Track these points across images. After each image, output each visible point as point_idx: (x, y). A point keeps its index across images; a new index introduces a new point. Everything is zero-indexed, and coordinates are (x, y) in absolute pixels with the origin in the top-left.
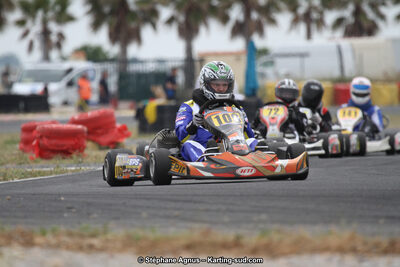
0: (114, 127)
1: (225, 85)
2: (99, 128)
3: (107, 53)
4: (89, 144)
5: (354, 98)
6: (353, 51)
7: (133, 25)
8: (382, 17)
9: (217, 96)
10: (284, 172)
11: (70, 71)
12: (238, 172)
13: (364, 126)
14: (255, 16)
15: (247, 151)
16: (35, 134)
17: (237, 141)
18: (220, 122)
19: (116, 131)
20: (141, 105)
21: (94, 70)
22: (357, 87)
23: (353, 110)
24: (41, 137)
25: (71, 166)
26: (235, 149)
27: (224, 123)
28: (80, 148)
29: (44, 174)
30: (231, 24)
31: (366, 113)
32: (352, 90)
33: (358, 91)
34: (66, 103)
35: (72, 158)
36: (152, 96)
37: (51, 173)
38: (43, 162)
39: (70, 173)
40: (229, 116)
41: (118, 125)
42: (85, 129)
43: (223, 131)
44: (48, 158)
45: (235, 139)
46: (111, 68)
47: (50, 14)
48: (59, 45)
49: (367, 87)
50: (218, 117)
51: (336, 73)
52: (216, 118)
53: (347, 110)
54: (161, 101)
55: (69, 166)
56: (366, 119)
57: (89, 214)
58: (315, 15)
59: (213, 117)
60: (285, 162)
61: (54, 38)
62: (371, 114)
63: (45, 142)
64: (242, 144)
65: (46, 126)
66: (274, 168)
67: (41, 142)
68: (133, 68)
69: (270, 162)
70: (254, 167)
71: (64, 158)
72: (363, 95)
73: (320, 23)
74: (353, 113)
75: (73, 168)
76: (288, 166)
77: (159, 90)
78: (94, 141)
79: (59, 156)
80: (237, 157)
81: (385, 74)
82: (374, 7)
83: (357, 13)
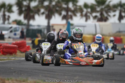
0: (26, 46)
1: (80, 35)
2: (21, 46)
3: (23, 22)
4: (18, 51)
5: (96, 41)
6: (100, 26)
7: (32, 14)
8: (110, 16)
9: (77, 39)
10: (96, 64)
11: (11, 27)
12: (81, 63)
13: (99, 50)
15: (84, 57)
16: (1, 47)
17: (81, 54)
19: (26, 47)
20: (33, 39)
21: (19, 28)
22: (97, 37)
23: (96, 44)
24: (3, 48)
25: (13, 58)
26: (80, 56)
27: (78, 48)
28: (15, 52)
29: (4, 60)
30: (62, 16)
31: (100, 46)
32: (96, 38)
33: (97, 39)
34: (9, 38)
35: (13, 55)
36: (37, 37)
37: (6, 60)
38: (4, 56)
39: (12, 60)
40: (79, 45)
41: (27, 46)
42: (17, 46)
43: (77, 50)
44: (5, 55)
45: (81, 53)
46: (24, 27)
47: (6, 10)
48: (8, 19)
49: (100, 38)
50: (76, 46)
51: (94, 33)
53: (94, 44)
55: (12, 58)
56: (100, 48)
57: (21, 74)
58: (88, 14)
59: (74, 46)
60: (96, 61)
61: (7, 17)
62: (102, 46)
63: (4, 50)
64: (82, 55)
65: (5, 45)
66: (92, 63)
67: (3, 50)
68: (31, 28)
69: (91, 61)
70: (86, 62)
71: (10, 55)
72: (99, 40)
74: (96, 46)
75: (13, 59)
76: (97, 62)
77: (39, 35)
78: (19, 50)
79: (9, 54)
80: (81, 58)
81: (109, 34)
82: (107, 12)
83: (102, 14)
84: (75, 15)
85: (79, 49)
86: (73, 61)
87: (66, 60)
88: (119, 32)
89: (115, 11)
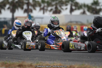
8: (62, 9)
14: (30, 7)
17: (64, 39)
18: (59, 34)
30: (24, 9)
40: (61, 32)
45: (63, 39)
52: (58, 33)
54: (6, 28)
58: (45, 8)
59: (56, 32)
73: (47, 10)
82: (60, 6)
83: (56, 8)
84: (35, 9)
85: (61, 35)
86: (58, 46)
87: (51, 46)
88: (71, 22)
89: (66, 5)
